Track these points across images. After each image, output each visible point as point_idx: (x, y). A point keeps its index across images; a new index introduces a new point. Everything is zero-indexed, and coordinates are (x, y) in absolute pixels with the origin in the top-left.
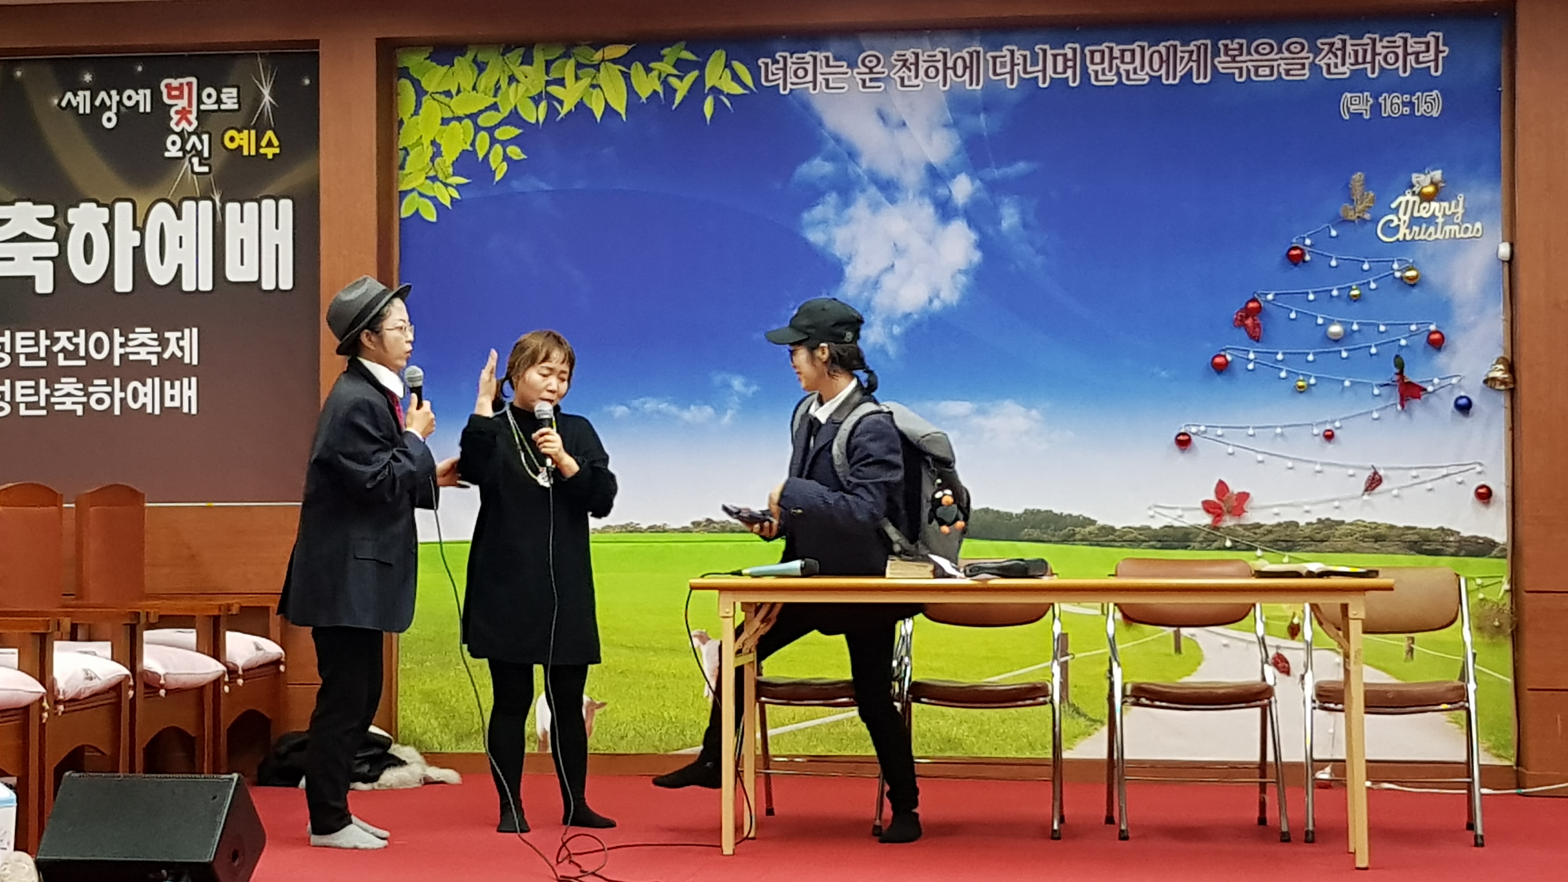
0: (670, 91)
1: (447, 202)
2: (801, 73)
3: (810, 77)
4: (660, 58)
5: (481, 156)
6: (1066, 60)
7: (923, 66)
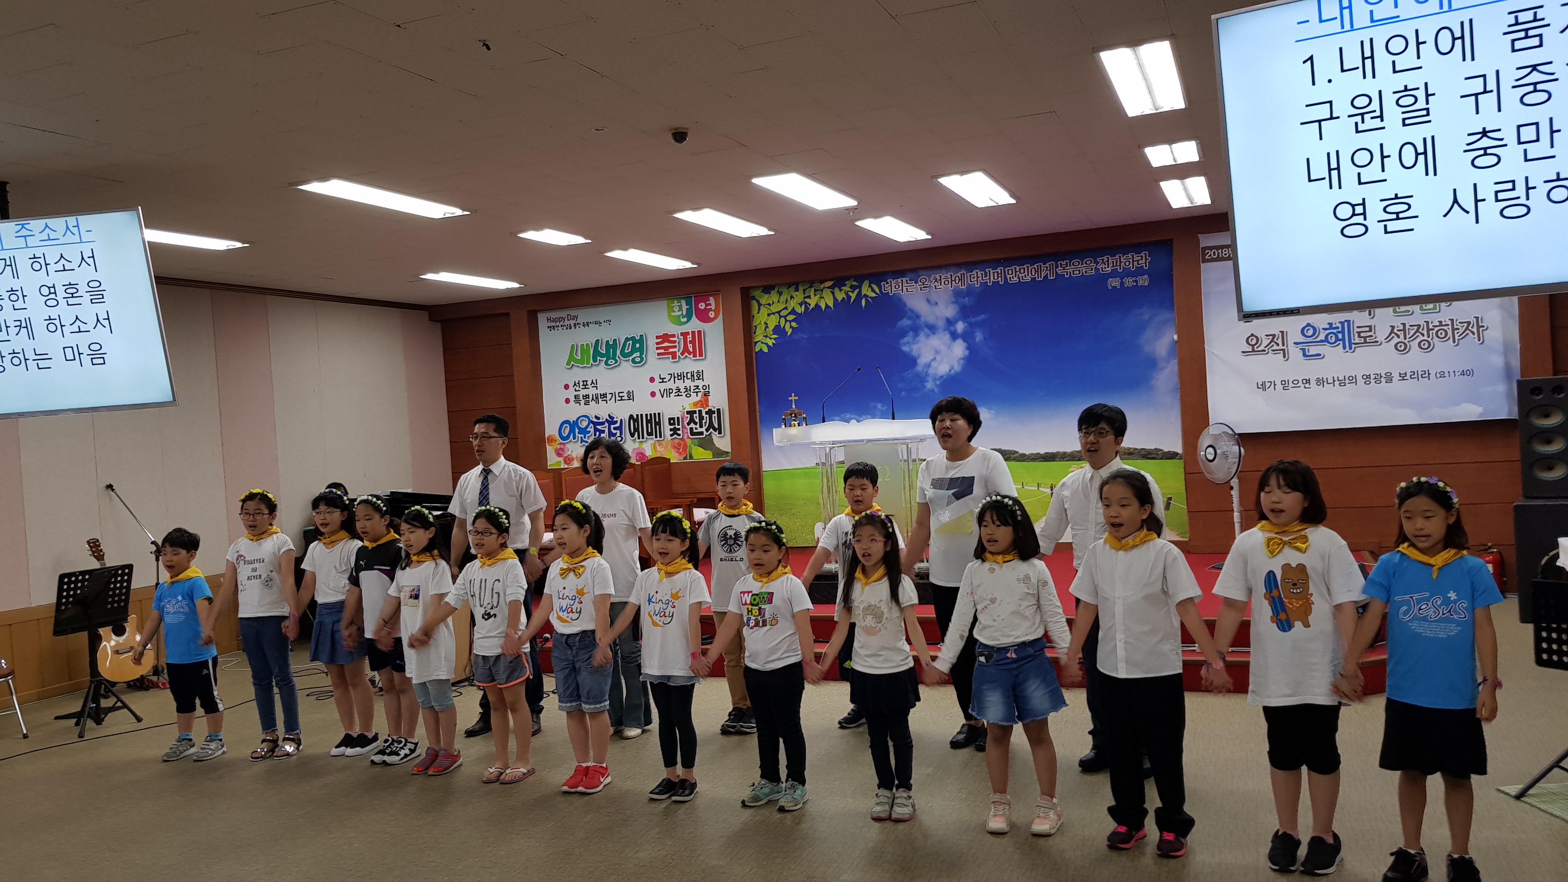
0: (849, 297)
1: (771, 345)
2: (897, 287)
3: (900, 288)
4: (845, 285)
5: (782, 326)
6: (998, 274)
7: (943, 281)
